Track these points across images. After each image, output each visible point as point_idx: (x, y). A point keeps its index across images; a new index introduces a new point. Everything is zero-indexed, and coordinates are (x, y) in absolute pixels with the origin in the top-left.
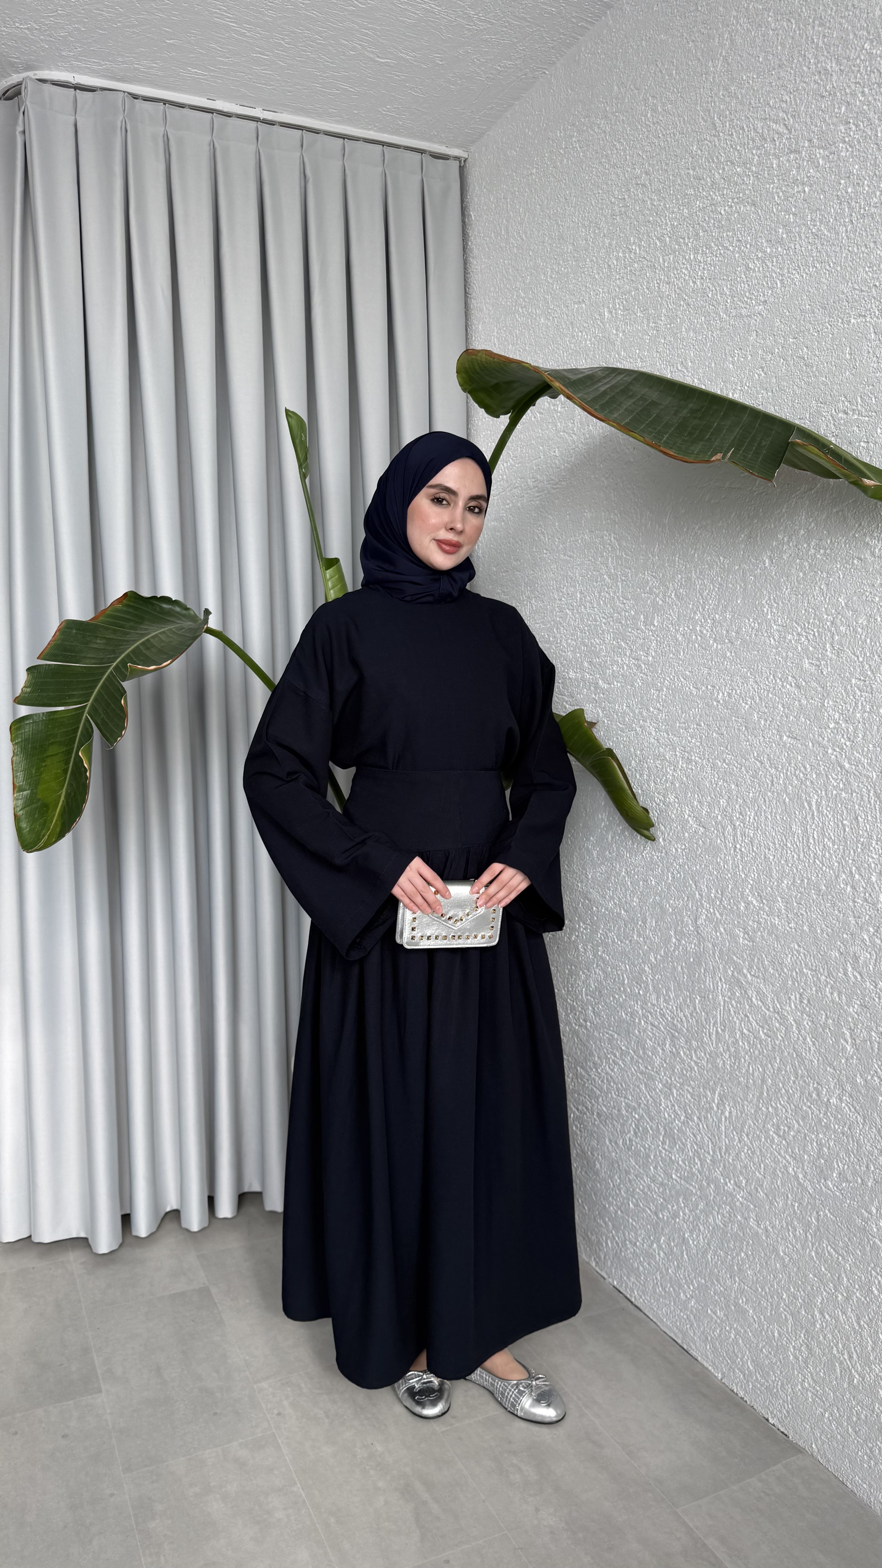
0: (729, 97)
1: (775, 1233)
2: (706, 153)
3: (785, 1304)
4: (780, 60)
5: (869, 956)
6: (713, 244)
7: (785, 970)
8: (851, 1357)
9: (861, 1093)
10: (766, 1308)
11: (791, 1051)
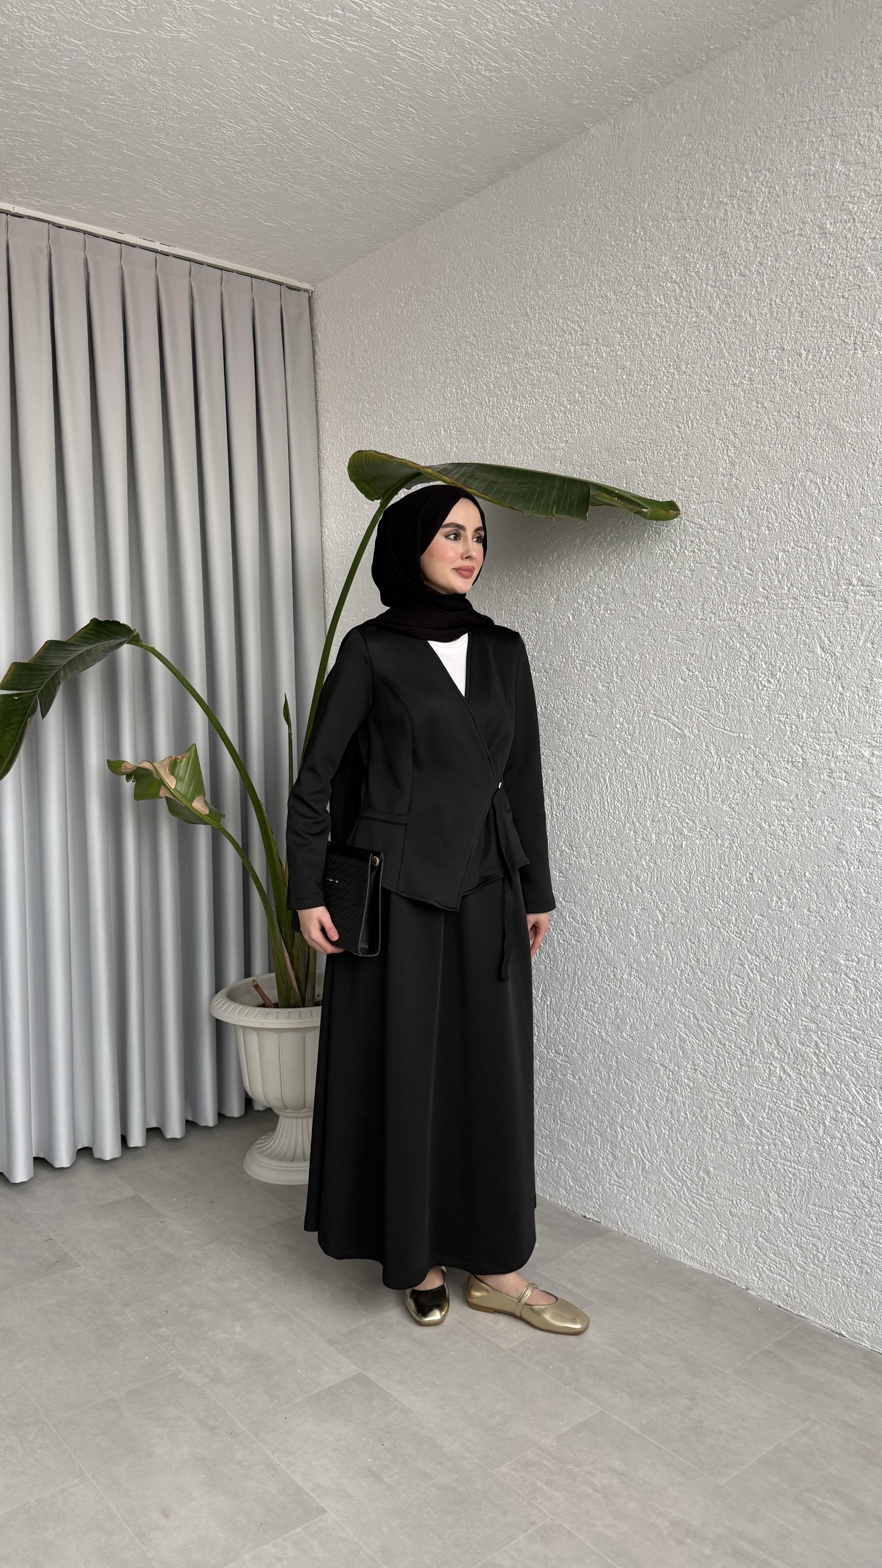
0: (537, 297)
1: (586, 1080)
2: (521, 331)
3: (595, 1129)
4: (575, 282)
5: (646, 876)
6: (527, 396)
7: (590, 894)
8: (643, 1151)
9: (643, 968)
10: (582, 1136)
11: (595, 949)
